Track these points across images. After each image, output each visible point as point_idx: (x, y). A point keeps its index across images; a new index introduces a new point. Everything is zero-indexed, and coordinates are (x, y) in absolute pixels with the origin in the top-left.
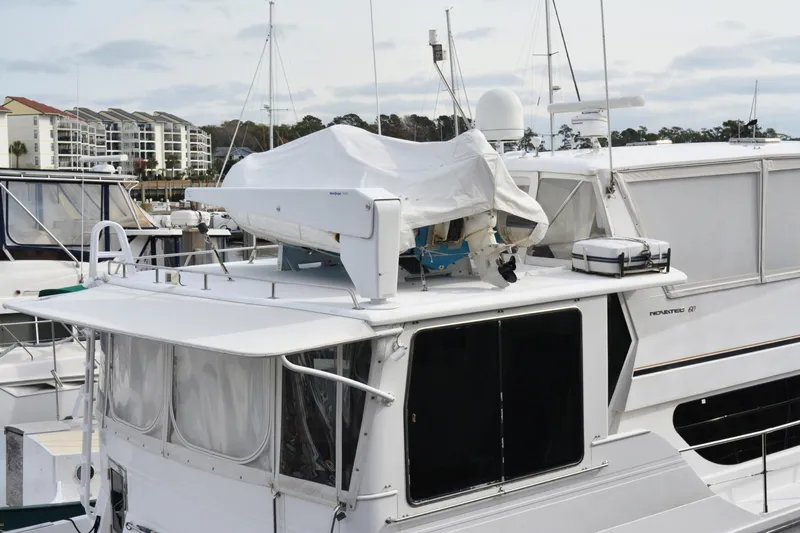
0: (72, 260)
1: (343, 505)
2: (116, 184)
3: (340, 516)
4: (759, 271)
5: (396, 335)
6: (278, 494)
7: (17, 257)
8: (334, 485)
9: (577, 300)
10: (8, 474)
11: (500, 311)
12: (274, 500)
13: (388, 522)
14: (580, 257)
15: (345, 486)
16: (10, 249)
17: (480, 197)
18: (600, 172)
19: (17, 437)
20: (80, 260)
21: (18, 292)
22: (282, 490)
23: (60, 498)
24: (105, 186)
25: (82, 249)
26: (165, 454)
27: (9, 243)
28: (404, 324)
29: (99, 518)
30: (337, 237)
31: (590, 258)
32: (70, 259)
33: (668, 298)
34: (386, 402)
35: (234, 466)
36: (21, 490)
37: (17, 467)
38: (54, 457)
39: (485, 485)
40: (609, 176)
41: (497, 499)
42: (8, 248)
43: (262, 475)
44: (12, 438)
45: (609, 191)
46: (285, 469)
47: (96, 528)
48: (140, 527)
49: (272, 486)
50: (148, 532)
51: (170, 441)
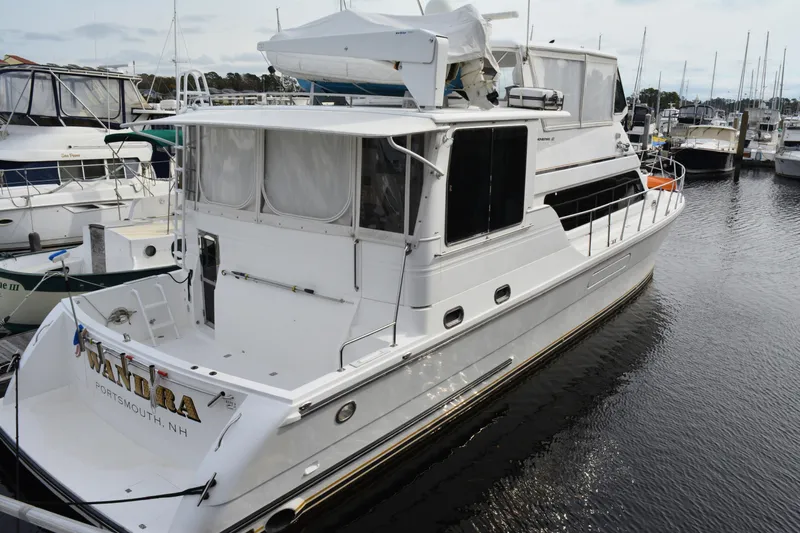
1: (409, 245)
2: (128, 80)
3: (408, 253)
4: (580, 121)
5: (445, 131)
6: (357, 241)
7: (68, 124)
8: (402, 232)
9: (526, 120)
10: (93, 255)
11: (493, 122)
12: (355, 245)
13: (436, 256)
14: (518, 97)
15: (411, 232)
16: (64, 119)
17: (478, 49)
18: (522, 47)
19: (99, 231)
21: (70, 147)
22: (361, 238)
23: (137, 267)
24: (122, 80)
25: (109, 121)
26: (259, 221)
27: (62, 115)
28: (449, 124)
29: (191, 271)
30: (397, 65)
31: (524, 98)
32: (102, 127)
33: (544, 131)
34: (439, 175)
35: (321, 224)
36: (104, 264)
37: (100, 250)
38: (130, 242)
39: (480, 235)
40: (525, 50)
41: (485, 244)
42: (61, 118)
43: (347, 229)
44: (95, 231)
45: (525, 59)
46: (364, 223)
47: (189, 278)
48: (235, 273)
49: (353, 236)
50: (242, 275)
51: (261, 211)
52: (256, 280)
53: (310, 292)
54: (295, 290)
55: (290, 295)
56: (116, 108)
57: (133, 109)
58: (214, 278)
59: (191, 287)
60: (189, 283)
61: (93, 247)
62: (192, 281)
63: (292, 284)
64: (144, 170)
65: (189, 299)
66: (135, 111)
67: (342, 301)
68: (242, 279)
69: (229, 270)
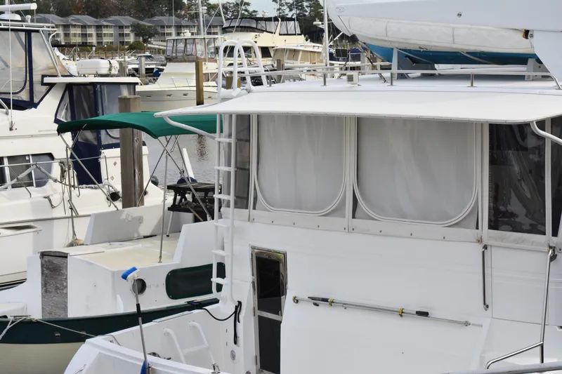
0: (3, 108)
1: (553, 249)
2: (38, 31)
3: (553, 258)
6: (485, 247)
8: (544, 233)
12: (483, 252)
15: (555, 233)
20: (10, 108)
22: (490, 243)
23: (123, 309)
24: (28, 33)
25: (11, 97)
26: (350, 230)
29: (240, 303)
30: (527, 34)
35: (437, 229)
37: (57, 288)
38: (113, 272)
43: (471, 233)
46: (494, 225)
47: (237, 313)
48: (313, 299)
49: (480, 241)
50: (325, 300)
51: (354, 217)
52: (345, 305)
53: (425, 314)
54: (402, 313)
55: (395, 320)
56: (21, 77)
57: (43, 76)
58: (277, 309)
59: (240, 326)
60: (236, 320)
61: (45, 284)
62: (241, 317)
63: (398, 306)
64: (63, 172)
65: (235, 343)
66: (47, 80)
67: (467, 324)
68: (323, 308)
69: (304, 295)
